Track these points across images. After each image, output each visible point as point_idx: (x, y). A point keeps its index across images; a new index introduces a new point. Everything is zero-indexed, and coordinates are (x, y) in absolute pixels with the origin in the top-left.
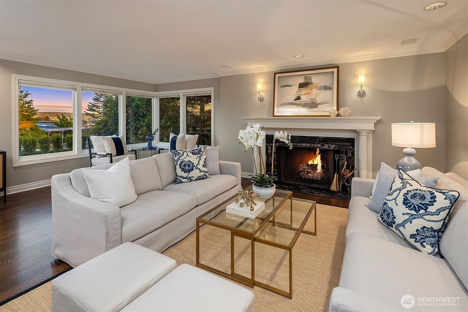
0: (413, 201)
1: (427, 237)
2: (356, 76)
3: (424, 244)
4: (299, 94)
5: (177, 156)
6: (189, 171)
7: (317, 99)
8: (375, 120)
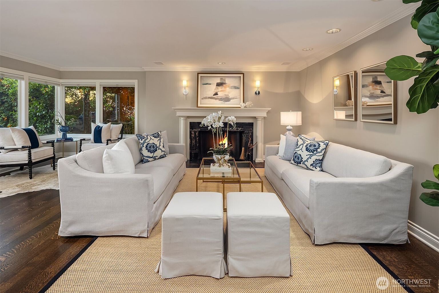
0: (310, 148)
1: (317, 164)
2: (254, 81)
3: (317, 167)
4: (216, 91)
5: (143, 140)
6: (154, 152)
7: (229, 95)
8: (267, 110)
